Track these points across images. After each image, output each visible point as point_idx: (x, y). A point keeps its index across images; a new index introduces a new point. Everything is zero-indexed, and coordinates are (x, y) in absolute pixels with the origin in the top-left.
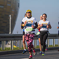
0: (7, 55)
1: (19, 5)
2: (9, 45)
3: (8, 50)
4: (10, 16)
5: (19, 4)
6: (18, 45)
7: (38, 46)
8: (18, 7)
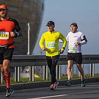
0: (23, 90)
1: (43, 7)
2: (26, 74)
3: (25, 82)
4: (29, 24)
5: (43, 4)
6: (42, 74)
7: (75, 75)
8: (42, 9)
